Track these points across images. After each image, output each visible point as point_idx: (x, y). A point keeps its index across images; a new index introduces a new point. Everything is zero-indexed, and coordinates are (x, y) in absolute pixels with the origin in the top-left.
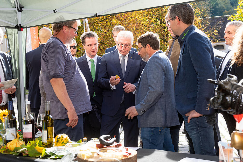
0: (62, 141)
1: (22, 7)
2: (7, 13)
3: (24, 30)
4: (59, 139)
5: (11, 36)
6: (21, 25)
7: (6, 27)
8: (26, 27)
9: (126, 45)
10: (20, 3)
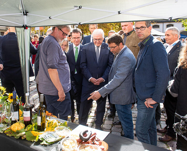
0: (52, 126)
1: (27, 13)
2: (16, 16)
3: (29, 28)
4: (50, 124)
5: (19, 33)
6: (26, 25)
7: (15, 27)
8: (30, 27)
9: (99, 39)
10: (26, 10)
